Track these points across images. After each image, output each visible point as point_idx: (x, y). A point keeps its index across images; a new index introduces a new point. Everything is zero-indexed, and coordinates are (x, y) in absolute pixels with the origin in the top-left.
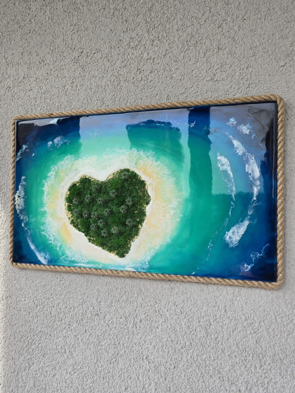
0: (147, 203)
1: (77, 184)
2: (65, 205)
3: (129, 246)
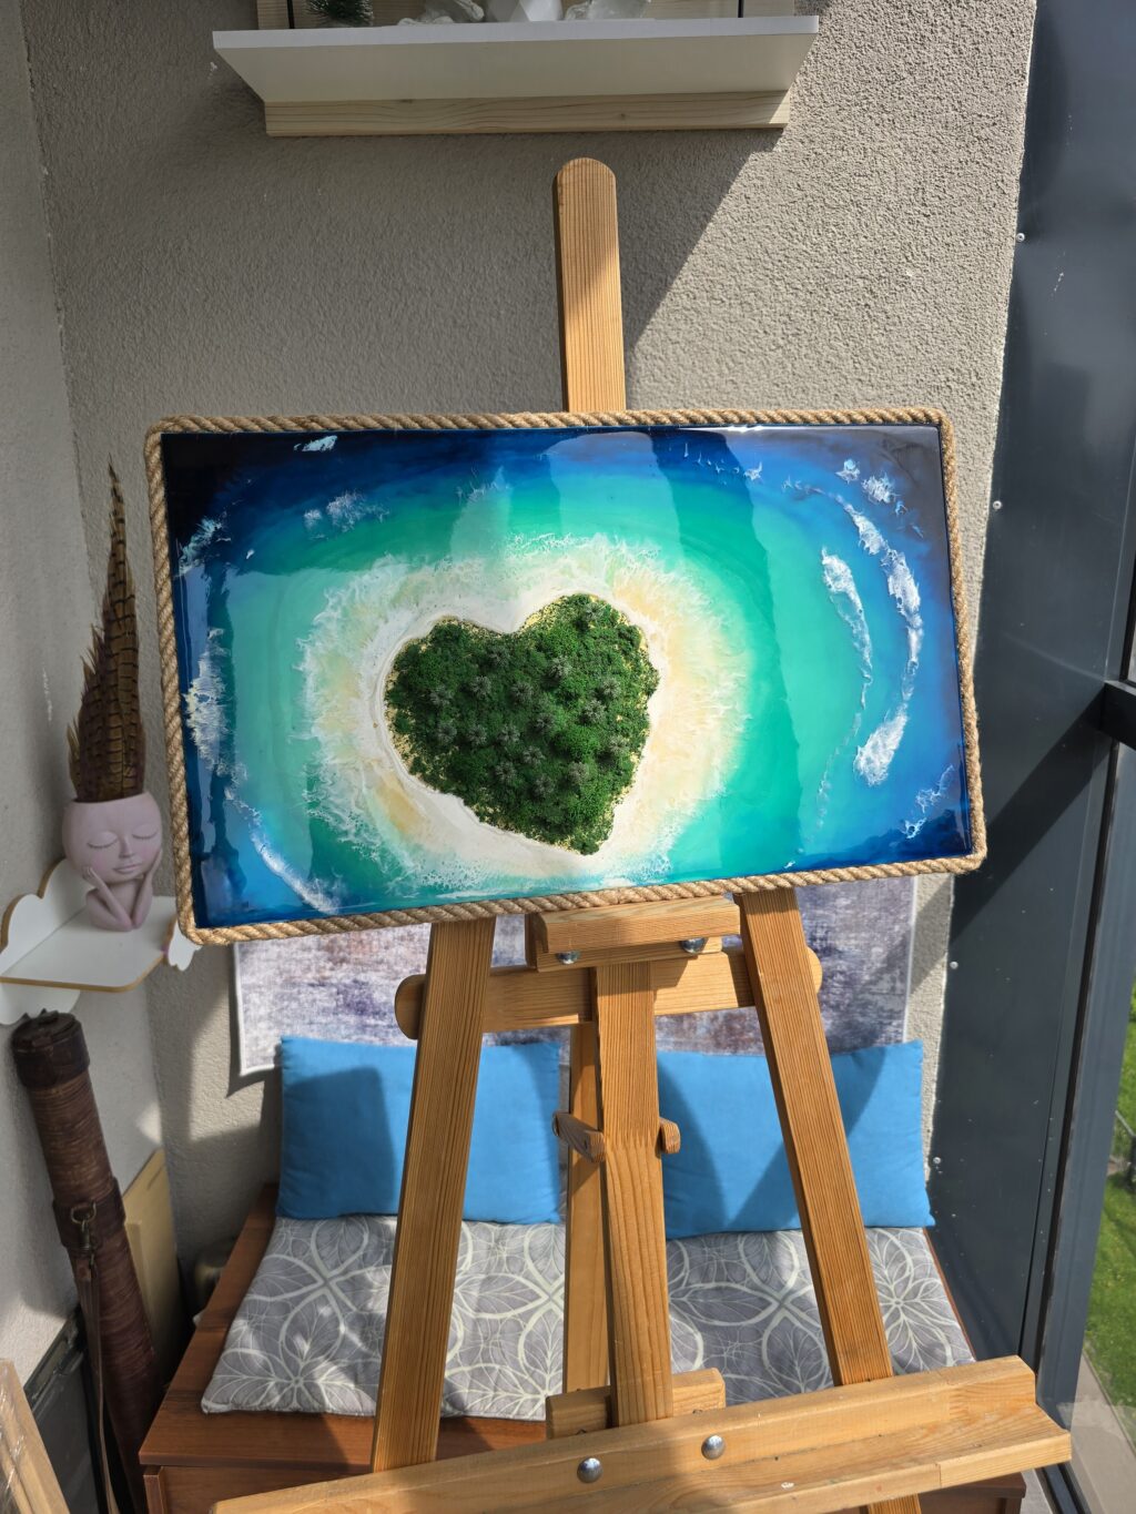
0: (649, 692)
1: (424, 647)
2: (387, 714)
3: (608, 816)
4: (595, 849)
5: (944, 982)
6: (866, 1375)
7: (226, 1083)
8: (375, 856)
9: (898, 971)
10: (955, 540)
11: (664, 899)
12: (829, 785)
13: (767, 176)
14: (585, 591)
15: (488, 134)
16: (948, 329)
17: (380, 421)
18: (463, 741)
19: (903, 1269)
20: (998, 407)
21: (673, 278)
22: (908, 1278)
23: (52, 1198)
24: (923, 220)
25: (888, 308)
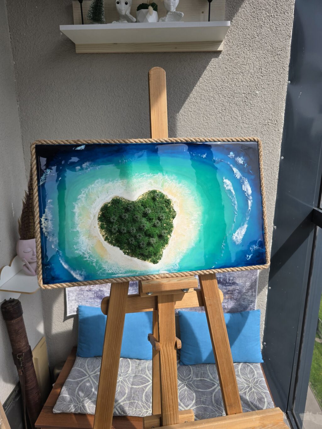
0: (173, 218)
1: (109, 205)
2: (98, 224)
3: (161, 253)
4: (157, 262)
5: (267, 293)
6: (234, 412)
7: (63, 318)
8: (94, 264)
9: (254, 290)
10: (262, 175)
11: (177, 277)
12: (225, 244)
13: (217, 65)
14: (155, 189)
15: (138, 53)
16: (268, 108)
17: (97, 141)
18: (119, 231)
19: (254, 375)
20: (282, 130)
21: (190, 93)
22: (255, 378)
23: (12, 351)
24: (261, 77)
25: (251, 102)
